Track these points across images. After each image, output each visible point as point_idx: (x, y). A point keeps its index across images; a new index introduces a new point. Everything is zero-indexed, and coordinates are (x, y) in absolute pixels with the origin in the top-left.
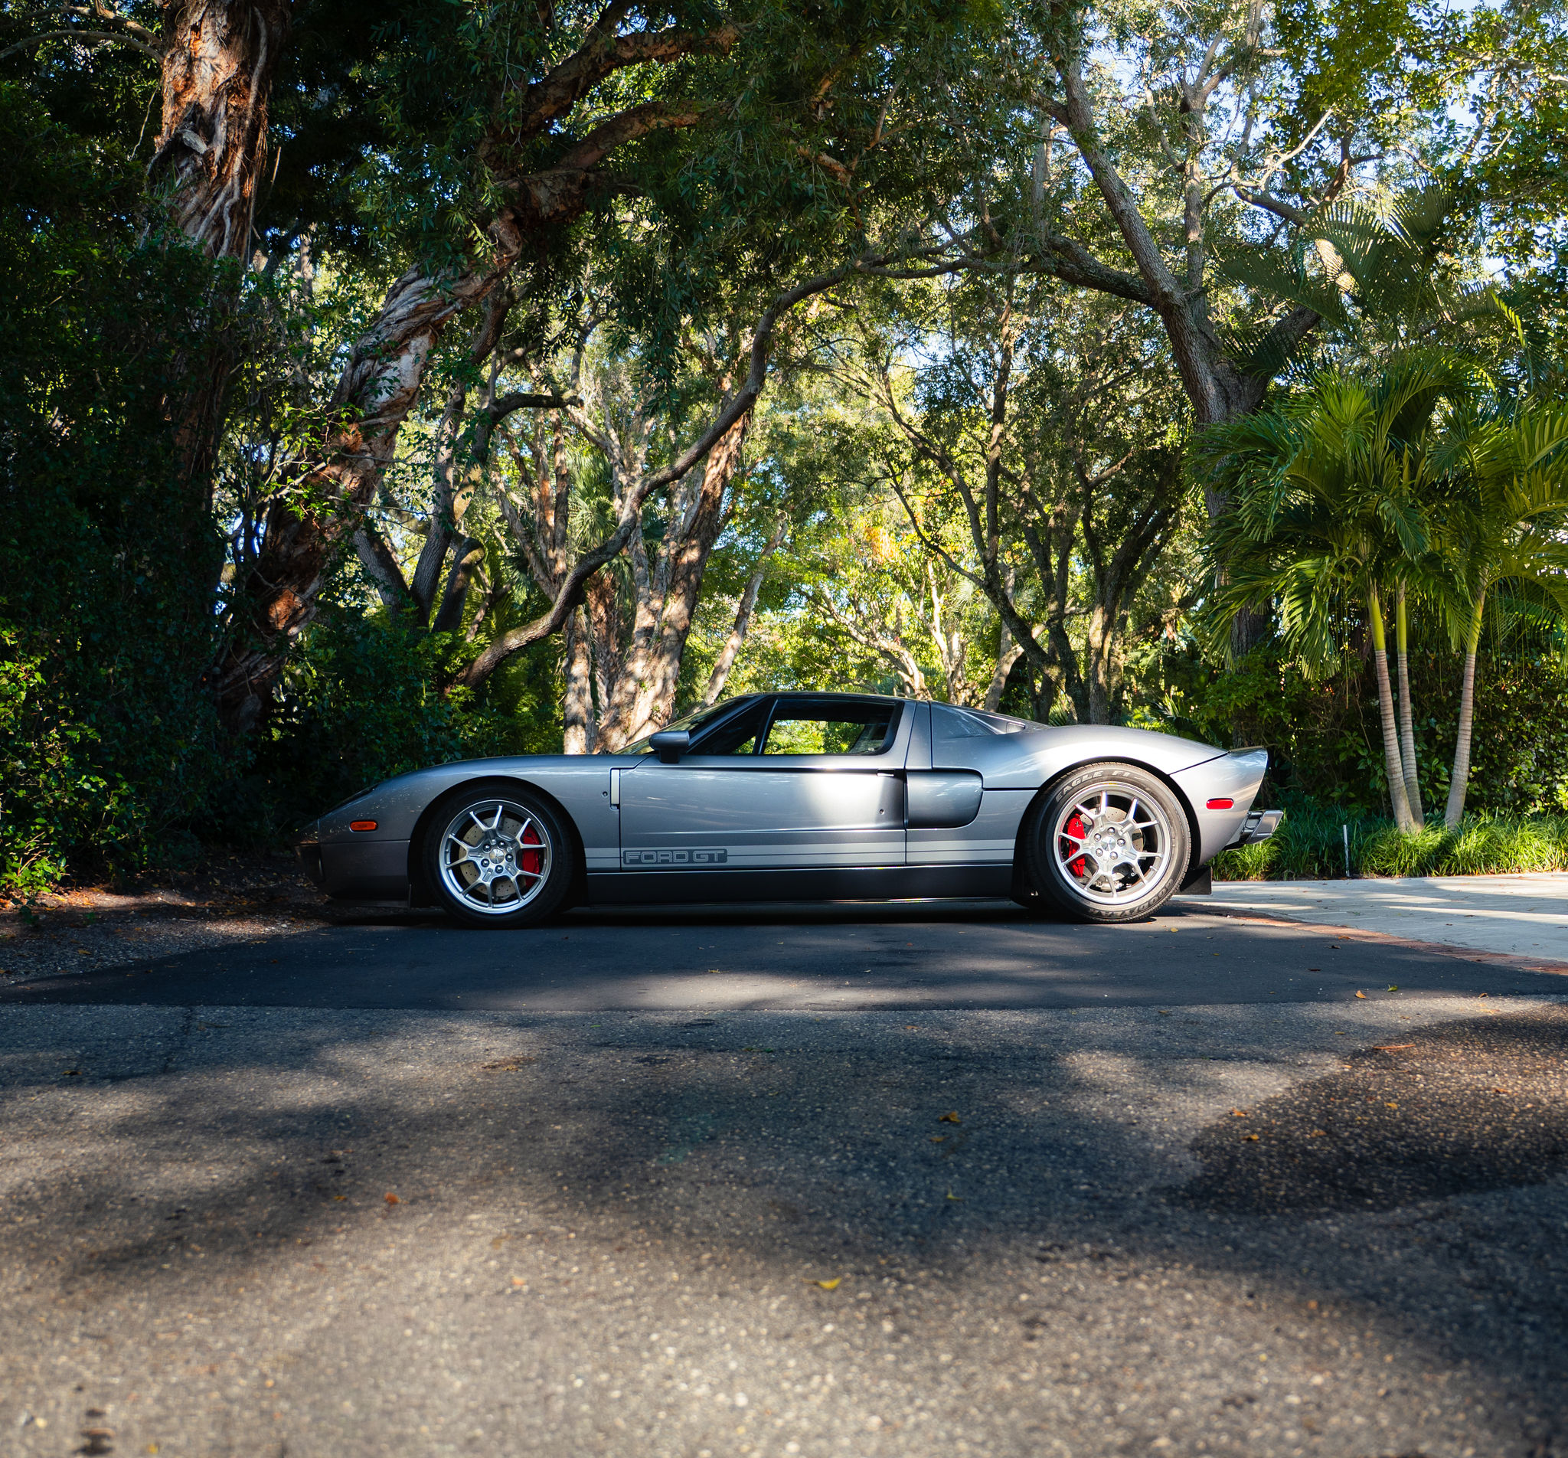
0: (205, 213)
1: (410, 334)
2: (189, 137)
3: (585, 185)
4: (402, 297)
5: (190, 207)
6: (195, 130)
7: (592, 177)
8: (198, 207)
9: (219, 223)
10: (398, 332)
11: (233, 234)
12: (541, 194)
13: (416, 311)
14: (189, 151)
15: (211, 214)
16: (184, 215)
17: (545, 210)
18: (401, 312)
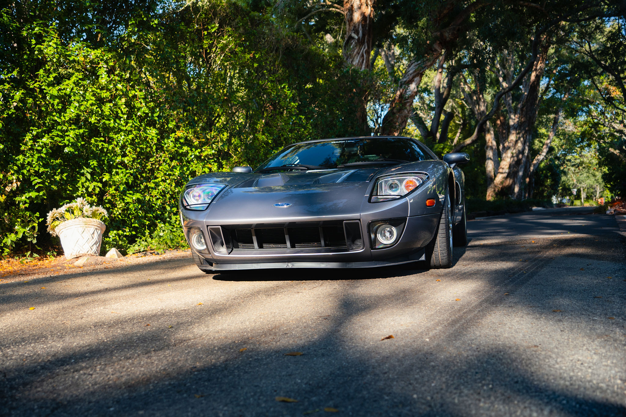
0: (359, 54)
1: (414, 77)
2: (354, 35)
3: (458, 30)
4: (411, 67)
5: (355, 53)
6: (354, 33)
7: (460, 27)
8: (357, 52)
9: (363, 56)
10: (411, 77)
11: (366, 58)
12: (446, 35)
13: (415, 71)
14: (353, 38)
15: (361, 53)
16: (354, 55)
17: (448, 39)
18: (411, 72)
